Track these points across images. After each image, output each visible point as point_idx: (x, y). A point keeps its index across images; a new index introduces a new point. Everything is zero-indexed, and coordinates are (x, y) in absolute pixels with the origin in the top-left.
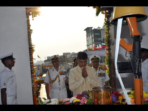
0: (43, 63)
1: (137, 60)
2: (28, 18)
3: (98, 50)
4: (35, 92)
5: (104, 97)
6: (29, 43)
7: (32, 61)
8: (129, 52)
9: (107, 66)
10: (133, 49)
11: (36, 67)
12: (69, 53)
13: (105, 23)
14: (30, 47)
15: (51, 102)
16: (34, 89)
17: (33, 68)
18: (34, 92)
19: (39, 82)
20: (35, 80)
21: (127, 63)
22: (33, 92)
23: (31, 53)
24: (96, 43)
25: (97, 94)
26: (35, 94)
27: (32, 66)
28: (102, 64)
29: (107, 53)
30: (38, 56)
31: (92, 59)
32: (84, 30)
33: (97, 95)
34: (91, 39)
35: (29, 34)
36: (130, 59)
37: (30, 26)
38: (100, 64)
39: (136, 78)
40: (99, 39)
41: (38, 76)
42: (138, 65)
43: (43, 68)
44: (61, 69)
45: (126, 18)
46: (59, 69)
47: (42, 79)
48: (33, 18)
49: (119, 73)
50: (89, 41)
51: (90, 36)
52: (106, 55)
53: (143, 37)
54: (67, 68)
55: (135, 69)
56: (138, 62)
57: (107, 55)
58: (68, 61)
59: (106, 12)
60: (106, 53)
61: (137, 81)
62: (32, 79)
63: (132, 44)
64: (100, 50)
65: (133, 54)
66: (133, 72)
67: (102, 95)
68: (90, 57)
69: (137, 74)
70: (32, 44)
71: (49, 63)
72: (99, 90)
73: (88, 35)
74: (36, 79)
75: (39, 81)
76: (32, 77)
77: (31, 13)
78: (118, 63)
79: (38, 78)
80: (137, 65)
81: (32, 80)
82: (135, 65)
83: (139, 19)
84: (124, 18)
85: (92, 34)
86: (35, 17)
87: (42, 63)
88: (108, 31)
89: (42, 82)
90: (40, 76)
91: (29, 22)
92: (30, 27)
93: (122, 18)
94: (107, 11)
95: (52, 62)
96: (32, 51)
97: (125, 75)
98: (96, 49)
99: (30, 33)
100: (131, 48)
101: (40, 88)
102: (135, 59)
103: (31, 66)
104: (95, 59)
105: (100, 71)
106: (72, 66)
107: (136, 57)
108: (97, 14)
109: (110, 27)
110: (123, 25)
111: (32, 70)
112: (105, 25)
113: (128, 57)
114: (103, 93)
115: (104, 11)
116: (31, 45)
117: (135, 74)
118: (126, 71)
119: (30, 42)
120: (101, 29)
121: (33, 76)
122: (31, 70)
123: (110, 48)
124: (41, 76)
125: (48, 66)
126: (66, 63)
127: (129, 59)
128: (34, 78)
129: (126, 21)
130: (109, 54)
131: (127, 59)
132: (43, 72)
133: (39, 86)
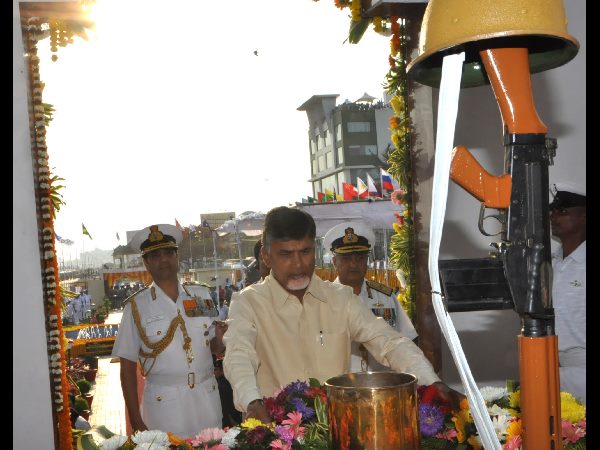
0: (110, 260)
1: (530, 251)
2: (33, 51)
3: (362, 198)
4: (62, 396)
5: (382, 421)
6: (37, 166)
7: (51, 252)
8: (496, 212)
9: (399, 274)
10: (512, 199)
11: (76, 280)
12: (231, 216)
13: (394, 74)
14: (43, 186)
15: (136, 445)
16: (59, 384)
17: (54, 285)
18: (58, 398)
19: (88, 350)
20: (62, 342)
21: (486, 262)
22: (54, 397)
23: (44, 216)
24: (351, 170)
25: (352, 410)
26: (62, 408)
27: (48, 278)
28: (382, 264)
29: (401, 215)
30: (84, 227)
31: (338, 243)
32: (300, 109)
33: (349, 412)
34: (332, 148)
35: (38, 124)
36: (500, 245)
37: (40, 86)
38: (372, 265)
39: (527, 333)
40: (369, 150)
41: (84, 322)
42: (538, 271)
43: (106, 283)
44: (189, 288)
45: (482, 53)
46: (182, 290)
47: (104, 335)
48: (54, 49)
49: (450, 309)
50: (321, 159)
51: (324, 136)
52: (395, 225)
53: (560, 142)
54: (217, 284)
55: (524, 291)
56: (536, 260)
57: (402, 222)
58: (226, 254)
59: (395, 25)
60: (398, 217)
61: (533, 348)
62: (48, 337)
63: (509, 172)
64: (370, 201)
65: (514, 219)
66: (511, 306)
67: (372, 415)
68: (328, 234)
69: (532, 315)
70: (51, 170)
71: (134, 261)
72: (361, 391)
73: (318, 130)
74: (73, 335)
75: (87, 344)
76: (49, 328)
77: (45, 27)
78: (442, 265)
79: (84, 333)
80: (531, 273)
81: (49, 344)
82: (521, 273)
83: (539, 58)
84: (473, 51)
85: (335, 127)
86: (63, 44)
87: (105, 262)
88: (407, 114)
89: (101, 349)
90: (94, 323)
91: (37, 70)
92: (39, 94)
93: (463, 54)
94: (399, 21)
95: (145, 256)
96: (48, 206)
97: (477, 320)
98: (352, 197)
99: (40, 119)
100: (502, 191)
101: (91, 376)
102: (525, 245)
103: (44, 275)
104: (348, 245)
105: (370, 297)
106: (244, 276)
107: (528, 237)
108: (356, 34)
109: (413, 95)
110: (467, 83)
111: (52, 296)
112: (392, 86)
113: (488, 238)
114: (379, 402)
115: (385, 19)
116: (46, 177)
117: (523, 313)
118: (483, 301)
119: (40, 161)
120: (375, 102)
121: (55, 325)
122: (46, 297)
123: (416, 194)
124: (100, 319)
125: (132, 276)
126: (216, 260)
127: (497, 247)
128: (58, 332)
129: (483, 68)
130: (412, 219)
131: (486, 243)
132: (106, 304)
133: (87, 368)
